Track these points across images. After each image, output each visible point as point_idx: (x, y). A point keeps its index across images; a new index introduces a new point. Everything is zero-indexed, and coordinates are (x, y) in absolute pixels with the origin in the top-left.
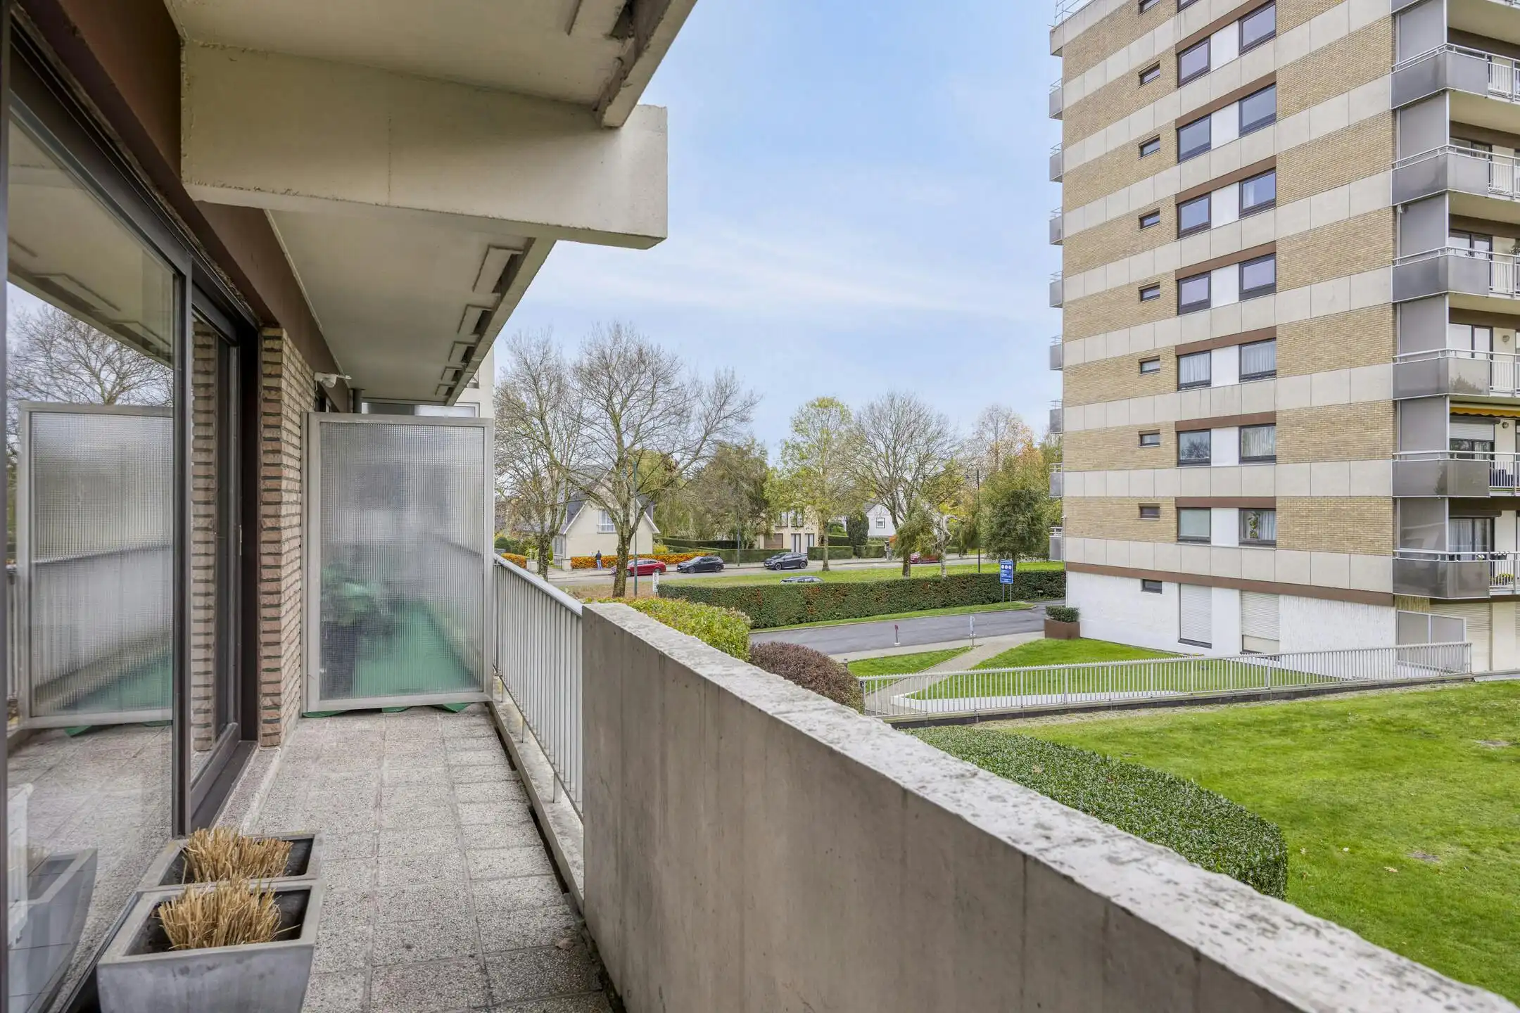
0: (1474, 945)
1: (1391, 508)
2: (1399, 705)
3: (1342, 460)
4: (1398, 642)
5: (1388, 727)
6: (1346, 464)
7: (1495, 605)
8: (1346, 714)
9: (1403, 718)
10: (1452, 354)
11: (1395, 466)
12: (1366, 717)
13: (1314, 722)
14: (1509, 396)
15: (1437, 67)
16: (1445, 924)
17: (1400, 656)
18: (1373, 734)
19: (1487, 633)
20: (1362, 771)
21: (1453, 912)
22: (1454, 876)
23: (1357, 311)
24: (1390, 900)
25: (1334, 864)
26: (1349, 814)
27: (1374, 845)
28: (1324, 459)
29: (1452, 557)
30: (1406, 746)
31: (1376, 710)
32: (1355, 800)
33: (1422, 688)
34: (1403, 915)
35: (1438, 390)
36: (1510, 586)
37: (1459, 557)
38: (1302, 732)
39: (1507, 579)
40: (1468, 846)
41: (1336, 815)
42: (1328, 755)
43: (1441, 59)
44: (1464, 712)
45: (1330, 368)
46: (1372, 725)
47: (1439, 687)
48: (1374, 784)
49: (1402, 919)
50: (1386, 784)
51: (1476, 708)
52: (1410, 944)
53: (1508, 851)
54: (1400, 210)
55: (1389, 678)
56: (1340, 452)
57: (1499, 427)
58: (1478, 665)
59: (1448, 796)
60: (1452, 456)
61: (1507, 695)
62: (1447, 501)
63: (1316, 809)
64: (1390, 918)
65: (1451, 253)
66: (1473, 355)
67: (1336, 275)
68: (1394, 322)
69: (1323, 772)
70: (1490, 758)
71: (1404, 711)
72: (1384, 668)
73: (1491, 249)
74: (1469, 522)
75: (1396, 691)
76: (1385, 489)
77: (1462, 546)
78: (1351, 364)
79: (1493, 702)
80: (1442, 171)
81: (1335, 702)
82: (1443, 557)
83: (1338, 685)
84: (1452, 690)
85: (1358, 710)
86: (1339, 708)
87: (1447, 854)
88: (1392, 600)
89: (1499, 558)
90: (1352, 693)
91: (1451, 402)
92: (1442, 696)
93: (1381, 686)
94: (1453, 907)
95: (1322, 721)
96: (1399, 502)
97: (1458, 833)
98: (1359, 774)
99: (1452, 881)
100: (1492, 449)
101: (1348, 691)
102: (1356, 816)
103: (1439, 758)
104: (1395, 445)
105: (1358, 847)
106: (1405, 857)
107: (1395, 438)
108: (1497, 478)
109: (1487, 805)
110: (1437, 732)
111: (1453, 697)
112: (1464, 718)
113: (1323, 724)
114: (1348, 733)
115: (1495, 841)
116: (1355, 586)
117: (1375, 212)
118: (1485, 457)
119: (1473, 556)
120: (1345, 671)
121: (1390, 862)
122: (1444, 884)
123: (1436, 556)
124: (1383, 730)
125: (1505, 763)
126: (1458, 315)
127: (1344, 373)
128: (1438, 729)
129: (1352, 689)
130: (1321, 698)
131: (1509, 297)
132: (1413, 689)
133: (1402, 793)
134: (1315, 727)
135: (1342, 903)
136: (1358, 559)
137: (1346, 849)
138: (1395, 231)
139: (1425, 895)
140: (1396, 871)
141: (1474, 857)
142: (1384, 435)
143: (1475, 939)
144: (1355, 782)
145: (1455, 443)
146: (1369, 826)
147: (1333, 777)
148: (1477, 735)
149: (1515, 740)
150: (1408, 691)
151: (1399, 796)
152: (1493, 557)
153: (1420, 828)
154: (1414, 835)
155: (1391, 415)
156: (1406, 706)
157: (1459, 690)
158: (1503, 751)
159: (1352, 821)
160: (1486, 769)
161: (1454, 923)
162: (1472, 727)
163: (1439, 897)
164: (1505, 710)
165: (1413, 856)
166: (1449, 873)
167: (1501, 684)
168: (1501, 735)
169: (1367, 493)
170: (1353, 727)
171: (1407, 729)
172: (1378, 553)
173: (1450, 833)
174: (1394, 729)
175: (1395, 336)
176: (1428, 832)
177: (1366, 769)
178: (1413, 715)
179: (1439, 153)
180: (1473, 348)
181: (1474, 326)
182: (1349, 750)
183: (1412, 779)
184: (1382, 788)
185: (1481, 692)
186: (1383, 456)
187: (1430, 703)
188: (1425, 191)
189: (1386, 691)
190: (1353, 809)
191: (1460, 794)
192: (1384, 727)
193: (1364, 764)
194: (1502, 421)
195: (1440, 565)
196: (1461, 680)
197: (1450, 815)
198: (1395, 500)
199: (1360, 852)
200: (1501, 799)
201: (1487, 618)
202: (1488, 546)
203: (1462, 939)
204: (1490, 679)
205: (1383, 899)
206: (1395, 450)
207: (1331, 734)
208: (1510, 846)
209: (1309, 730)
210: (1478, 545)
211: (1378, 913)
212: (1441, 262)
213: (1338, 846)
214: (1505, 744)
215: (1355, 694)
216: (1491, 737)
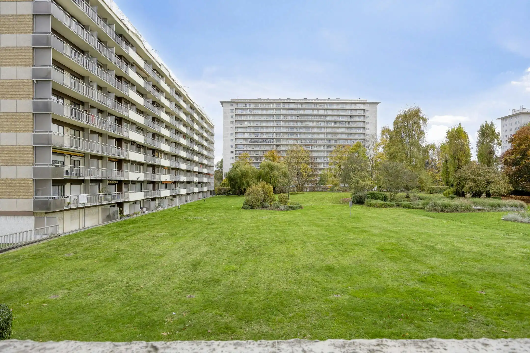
0: (75, 319)
1: (32, 182)
2: (37, 249)
3: (14, 165)
4: (35, 228)
5: (35, 257)
6: (15, 167)
7: (65, 212)
8: (19, 256)
9: (40, 252)
10: (52, 133)
11: (34, 168)
12: (26, 255)
13: (6, 261)
14: (69, 148)
15: (48, 39)
16: (65, 316)
17: (36, 232)
18: (29, 261)
19: (62, 221)
20: (28, 274)
21: (67, 311)
22: (65, 300)
23: (19, 113)
24: (46, 315)
25: (24, 311)
26: (26, 291)
27: (37, 298)
28: (6, 165)
29: (53, 198)
30: (42, 262)
31: (29, 252)
32: (27, 285)
33: (44, 242)
34: (52, 318)
35: (48, 144)
36: (70, 206)
37: (55, 198)
38: (3, 266)
39: (69, 204)
40: (67, 289)
41: (22, 293)
42: (15, 272)
43: (49, 36)
44: (59, 247)
45: (9, 132)
46: (29, 257)
47: (49, 240)
48: (34, 278)
49: (51, 320)
50: (38, 276)
51: (62, 245)
52: (56, 328)
53: (79, 286)
54: (35, 82)
55: (33, 240)
56: (13, 162)
57: (66, 157)
58: (61, 232)
59: (59, 275)
60: (53, 166)
61: (70, 239)
62: (51, 180)
63: (13, 293)
64: (47, 321)
65: (52, 100)
66: (58, 134)
67: (11, 99)
68: (33, 119)
69: (13, 278)
70: (69, 259)
71: (39, 251)
72: (31, 237)
73: (63, 102)
74: (57, 187)
75: (36, 244)
76: (30, 176)
77: (55, 194)
78: (17, 131)
79: (67, 242)
80: (50, 73)
81: (14, 252)
82: (50, 198)
83: (15, 246)
84: (54, 240)
85: (23, 253)
86: (16, 254)
87: (61, 293)
88: (33, 214)
89: (67, 197)
90: (20, 248)
91: (52, 148)
92: (51, 243)
93: (30, 243)
94: (66, 310)
95: (10, 260)
96: (35, 180)
97: (63, 286)
98: (27, 276)
99: (64, 301)
100: (64, 164)
101: (18, 247)
102: (29, 290)
103: (54, 263)
104: (33, 161)
105: (32, 301)
106: (48, 299)
107: (33, 158)
108: (66, 173)
109: (71, 274)
110: (52, 255)
111: (54, 243)
112: (59, 249)
113: (10, 261)
114: (21, 262)
115: (75, 284)
116: (19, 210)
117: (26, 80)
118: (62, 166)
119: (58, 197)
120: (16, 240)
121: (44, 302)
122: (62, 303)
123: (47, 198)
124: (33, 258)
125: (73, 260)
126: (55, 121)
127: (14, 134)
128: (52, 254)
129: (20, 246)
130: (8, 252)
131: (69, 118)
132: (41, 242)
133: (44, 278)
134: (8, 263)
135: (30, 323)
136: (20, 200)
137: (28, 304)
138: (33, 88)
139: (57, 309)
140: (46, 305)
141: (70, 291)
142: (30, 157)
143: (75, 317)
144: (27, 279)
145: (53, 161)
146: (35, 293)
147: (19, 280)
148: (64, 253)
149: (75, 252)
150: (40, 243)
151: (43, 279)
152: (65, 197)
153: (52, 288)
154: (50, 291)
155: (32, 151)
156: (40, 248)
157: (56, 240)
158: (72, 256)
159: (28, 293)
160: (68, 263)
161: (68, 315)
162: (62, 251)
163: (61, 308)
164: (70, 244)
165: (51, 297)
166: (63, 298)
167: (68, 236)
168: (71, 251)
169: (23, 177)
170: (22, 260)
171: (41, 256)
172: (28, 198)
173: (61, 286)
174: (37, 257)
175: (33, 125)
176: (55, 288)
177: (30, 273)
178: (43, 251)
179: (48, 67)
180: (58, 132)
181: (59, 125)
182: (22, 268)
183: (46, 272)
184: (37, 278)
185: (63, 240)
186: (29, 165)
187: (48, 246)
188: (44, 78)
189: (32, 245)
190: (28, 288)
191: (62, 273)
192: (34, 257)
193: (29, 271)
194: (67, 155)
195: (49, 201)
196: (56, 237)
197: (60, 281)
198: (33, 180)
199: (32, 303)
200: (74, 271)
201: (62, 217)
202: (63, 194)
203: (71, 318)
204: (64, 235)
205: (44, 316)
206: (34, 162)
207: (14, 264)
208: (79, 285)
209: (6, 264)
210: (60, 194)
211: (43, 321)
212: (49, 103)
213: (25, 303)
214: (72, 254)
215: (21, 248)
216: (68, 253)
